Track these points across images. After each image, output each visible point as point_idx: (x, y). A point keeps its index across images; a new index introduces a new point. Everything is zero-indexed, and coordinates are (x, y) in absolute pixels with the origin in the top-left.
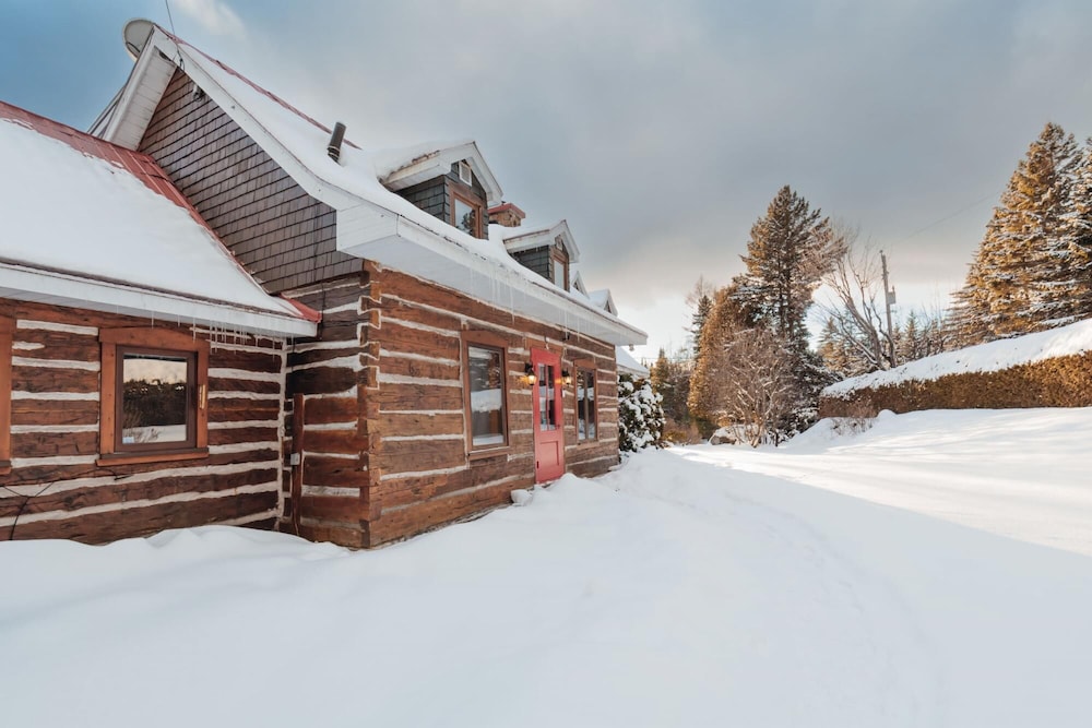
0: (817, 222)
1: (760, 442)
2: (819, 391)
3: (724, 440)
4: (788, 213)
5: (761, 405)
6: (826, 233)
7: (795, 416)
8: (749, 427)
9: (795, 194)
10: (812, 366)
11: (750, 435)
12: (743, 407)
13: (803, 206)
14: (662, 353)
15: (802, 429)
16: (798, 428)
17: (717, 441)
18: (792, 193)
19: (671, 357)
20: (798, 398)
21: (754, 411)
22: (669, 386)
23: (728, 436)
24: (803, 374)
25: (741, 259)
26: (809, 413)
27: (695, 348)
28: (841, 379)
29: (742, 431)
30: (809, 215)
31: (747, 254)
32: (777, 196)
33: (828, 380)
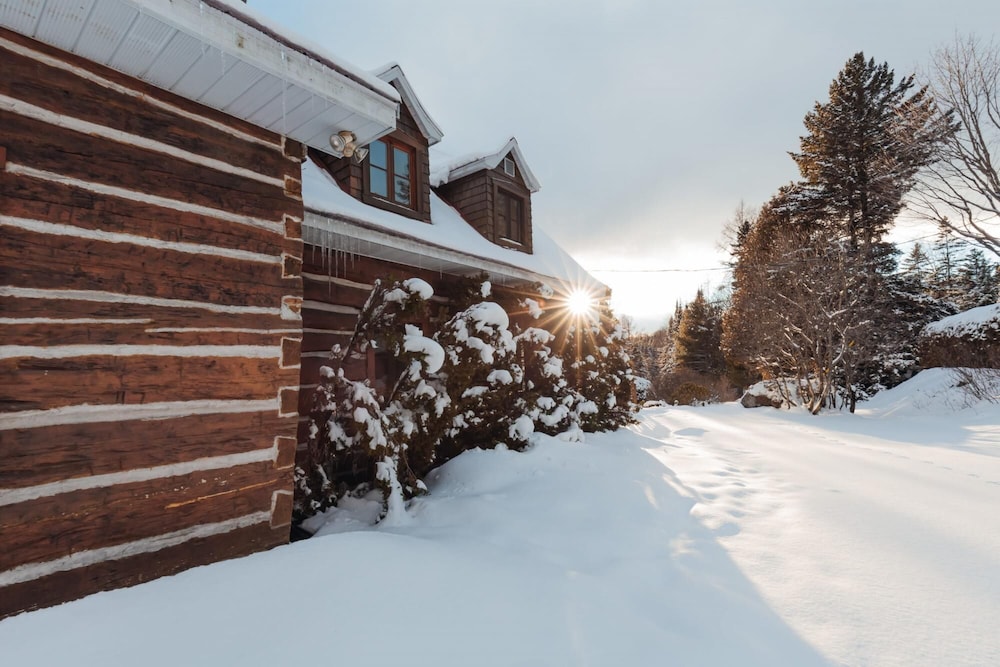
0: (909, 94)
1: (823, 405)
2: (917, 330)
3: (763, 401)
4: (860, 91)
5: (824, 349)
6: (924, 108)
7: (878, 365)
8: (804, 382)
9: (872, 61)
10: (904, 294)
11: (805, 394)
12: (794, 351)
13: (885, 77)
14: (700, 294)
15: (890, 382)
16: (882, 381)
17: (751, 401)
18: (867, 60)
19: (710, 296)
20: (881, 340)
21: (812, 358)
22: (704, 329)
23: (770, 394)
24: (889, 306)
25: (790, 157)
26: (900, 361)
27: (734, 284)
28: (953, 312)
29: (792, 388)
30: (894, 87)
31: (799, 151)
32: (843, 68)
33: (932, 312)
